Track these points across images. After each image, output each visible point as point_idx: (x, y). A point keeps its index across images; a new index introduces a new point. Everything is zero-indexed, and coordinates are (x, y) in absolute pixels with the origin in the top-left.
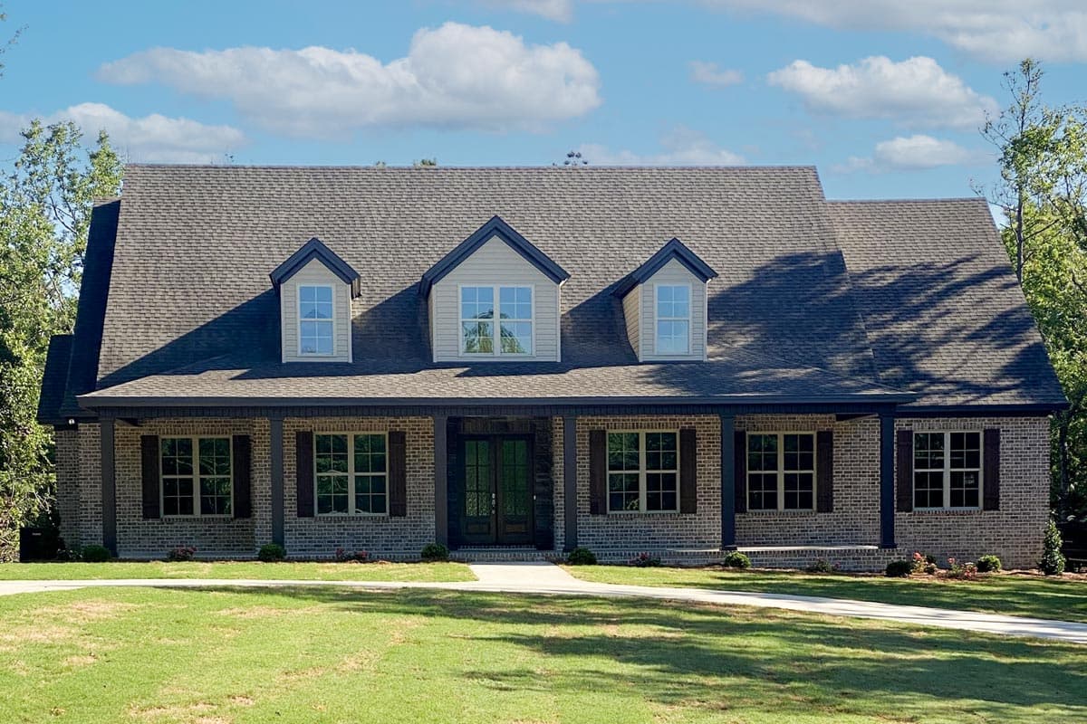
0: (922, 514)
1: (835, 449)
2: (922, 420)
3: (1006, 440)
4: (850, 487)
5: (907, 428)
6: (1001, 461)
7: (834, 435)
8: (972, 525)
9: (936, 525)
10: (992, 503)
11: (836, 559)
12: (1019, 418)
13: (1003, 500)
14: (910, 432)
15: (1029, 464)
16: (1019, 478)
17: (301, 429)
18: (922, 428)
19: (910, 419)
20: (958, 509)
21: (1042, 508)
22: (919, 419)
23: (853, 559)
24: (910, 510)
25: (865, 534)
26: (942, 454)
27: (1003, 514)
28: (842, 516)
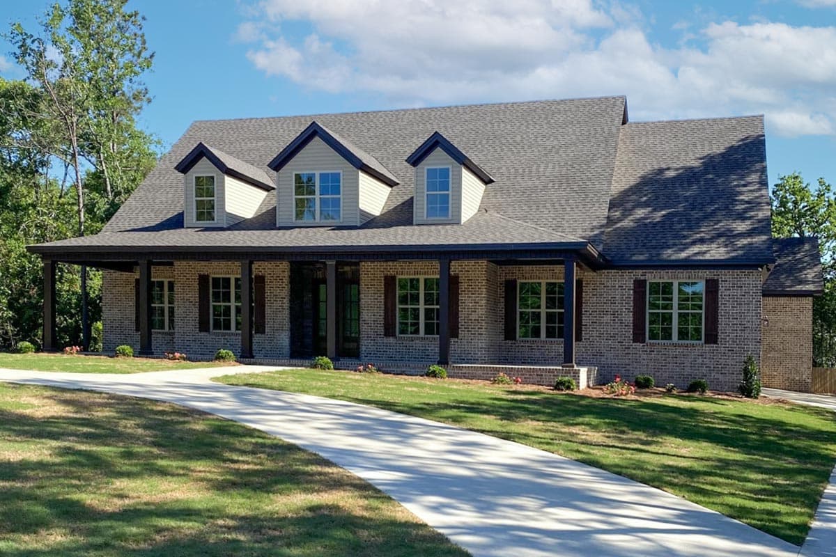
0: (654, 345)
1: (584, 294)
2: (655, 271)
3: (724, 288)
4: (596, 323)
5: (642, 278)
6: (720, 305)
7: (584, 283)
8: (695, 355)
9: (665, 354)
10: (712, 338)
11: (523, 375)
12: (736, 271)
13: (721, 336)
14: (645, 281)
15: (744, 308)
16: (735, 319)
17: (202, 273)
18: (655, 277)
19: (644, 271)
20: (683, 342)
21: (754, 343)
22: (652, 271)
23: (537, 375)
24: (643, 341)
25: (607, 359)
26: (671, 300)
27: (721, 347)
28: (589, 345)
